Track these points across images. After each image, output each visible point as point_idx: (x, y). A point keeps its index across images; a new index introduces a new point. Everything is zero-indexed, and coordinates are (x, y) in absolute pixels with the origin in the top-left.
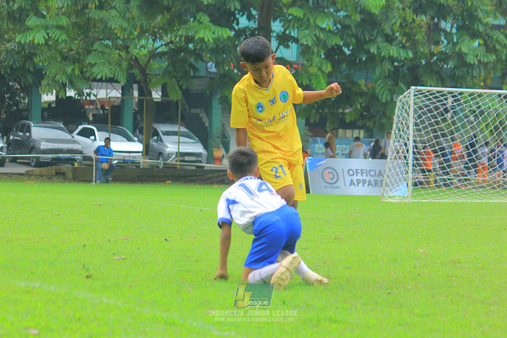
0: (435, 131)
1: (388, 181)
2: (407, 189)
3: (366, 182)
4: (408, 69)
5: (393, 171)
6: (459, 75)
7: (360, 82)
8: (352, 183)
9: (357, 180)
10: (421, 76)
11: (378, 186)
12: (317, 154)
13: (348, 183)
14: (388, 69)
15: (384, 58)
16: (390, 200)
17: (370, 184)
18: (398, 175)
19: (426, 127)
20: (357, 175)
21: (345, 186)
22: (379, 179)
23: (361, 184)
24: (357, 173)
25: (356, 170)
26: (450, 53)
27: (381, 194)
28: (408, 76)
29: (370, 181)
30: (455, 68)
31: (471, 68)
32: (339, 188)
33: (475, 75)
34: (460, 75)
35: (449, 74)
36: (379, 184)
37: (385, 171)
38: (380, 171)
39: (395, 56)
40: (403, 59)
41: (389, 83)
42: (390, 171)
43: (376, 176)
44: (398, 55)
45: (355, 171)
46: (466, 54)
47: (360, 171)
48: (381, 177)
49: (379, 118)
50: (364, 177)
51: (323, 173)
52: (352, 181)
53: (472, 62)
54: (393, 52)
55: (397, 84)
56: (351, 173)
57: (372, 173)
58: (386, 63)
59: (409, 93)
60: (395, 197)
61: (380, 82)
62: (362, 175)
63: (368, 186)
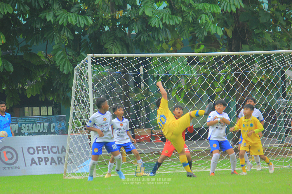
3: (48, 160)
4: (90, 37)
5: (74, 146)
6: (144, 41)
7: (39, 54)
8: (33, 162)
9: (39, 158)
10: (105, 43)
11: (62, 163)
13: (29, 162)
14: (68, 38)
15: (62, 26)
16: (73, 177)
17: (53, 161)
18: (80, 149)
20: (38, 153)
21: (26, 166)
22: (62, 155)
23: (43, 163)
24: (38, 151)
25: (37, 147)
26: (134, 18)
28: (90, 45)
29: (52, 158)
30: (139, 33)
31: (156, 33)
32: (19, 168)
33: (161, 40)
34: (146, 40)
35: (134, 40)
36: (63, 161)
38: (63, 147)
39: (74, 23)
40: (82, 26)
41: (70, 53)
42: (72, 145)
43: (59, 153)
44: (77, 22)
45: (35, 149)
46: (151, 18)
47: (41, 149)
48: (63, 153)
49: (63, 91)
50: (46, 154)
52: (33, 159)
53: (157, 26)
54: (71, 19)
55: (79, 54)
56: (31, 151)
57: (55, 150)
58: (65, 31)
59: (87, 61)
61: (60, 52)
62: (44, 153)
63: (51, 164)
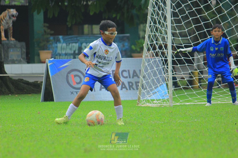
0: (197, 21)
1: (144, 82)
2: (167, 91)
5: (149, 71)
11: (134, 89)
12: (60, 55)
13: (98, 87)
16: (148, 104)
18: (155, 75)
19: (187, 17)
22: (133, 80)
27: (137, 98)
36: (134, 86)
37: (140, 71)
38: (134, 71)
42: (146, 70)
43: (130, 77)
48: (136, 78)
51: (67, 76)
57: (126, 74)
60: (154, 100)
63: (122, 89)
